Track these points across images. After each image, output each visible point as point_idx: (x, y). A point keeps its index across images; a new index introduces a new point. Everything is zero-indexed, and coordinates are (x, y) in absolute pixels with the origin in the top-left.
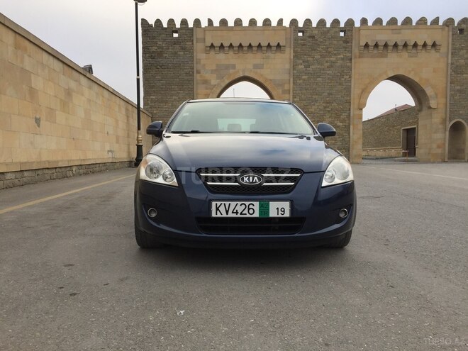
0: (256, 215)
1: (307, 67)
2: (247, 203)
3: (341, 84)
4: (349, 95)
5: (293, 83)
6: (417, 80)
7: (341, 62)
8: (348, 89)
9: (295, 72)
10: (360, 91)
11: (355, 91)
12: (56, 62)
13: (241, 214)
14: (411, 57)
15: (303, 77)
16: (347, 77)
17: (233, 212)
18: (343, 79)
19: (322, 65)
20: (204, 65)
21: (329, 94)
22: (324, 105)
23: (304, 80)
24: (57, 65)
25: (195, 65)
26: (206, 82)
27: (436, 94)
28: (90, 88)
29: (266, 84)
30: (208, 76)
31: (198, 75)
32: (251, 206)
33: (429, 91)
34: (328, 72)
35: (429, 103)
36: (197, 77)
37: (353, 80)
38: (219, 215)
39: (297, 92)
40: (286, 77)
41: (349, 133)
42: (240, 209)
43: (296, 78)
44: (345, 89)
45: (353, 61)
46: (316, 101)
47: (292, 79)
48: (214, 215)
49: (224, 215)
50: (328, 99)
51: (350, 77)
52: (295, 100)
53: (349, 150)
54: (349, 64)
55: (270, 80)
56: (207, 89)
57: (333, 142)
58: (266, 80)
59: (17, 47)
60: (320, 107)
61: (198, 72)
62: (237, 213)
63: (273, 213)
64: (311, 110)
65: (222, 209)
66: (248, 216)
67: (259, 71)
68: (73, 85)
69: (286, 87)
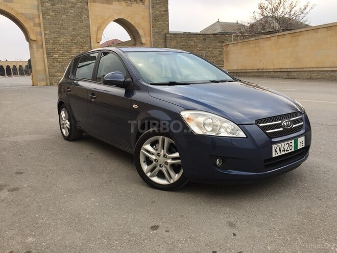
1: (53, 5)
3: (82, 22)
5: (43, 18)
6: (132, 23)
7: (80, 4)
8: (88, 26)
9: (43, 8)
14: (128, 6)
15: (51, 13)
16: (86, 16)
18: (83, 18)
19: (65, 4)
21: (74, 29)
22: (71, 38)
23: (51, 16)
27: (145, 34)
29: (18, 17)
33: (141, 32)
34: (71, 11)
35: (141, 40)
37: (90, 19)
39: (48, 26)
40: (35, 12)
43: (45, 14)
44: (85, 26)
45: (89, 4)
46: (64, 34)
47: (41, 15)
50: (73, 33)
51: (88, 17)
52: (46, 32)
54: (86, 6)
55: (22, 13)
58: (18, 13)
60: (68, 40)
64: (60, 41)
67: (9, 4)
69: (37, 21)
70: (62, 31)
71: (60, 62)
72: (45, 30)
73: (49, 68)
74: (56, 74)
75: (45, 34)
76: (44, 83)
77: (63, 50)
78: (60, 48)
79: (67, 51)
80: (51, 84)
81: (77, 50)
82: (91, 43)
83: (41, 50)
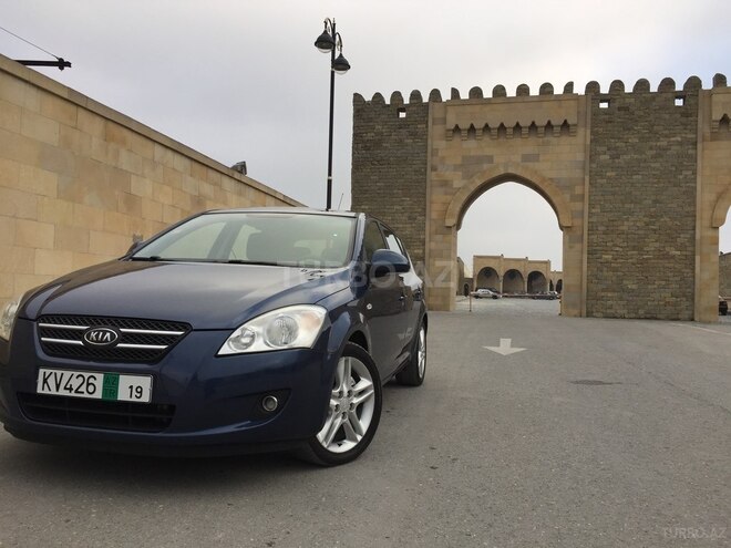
0: (98, 395)
2: (86, 375)
4: (694, 204)
9: (594, 166)
10: (713, 197)
11: (704, 197)
12: (178, 158)
13: (77, 391)
15: (608, 174)
17: (65, 388)
18: (681, 177)
20: (443, 158)
21: (656, 202)
23: (609, 178)
24: (179, 163)
25: (429, 158)
26: (445, 184)
28: (240, 194)
30: (448, 175)
31: (434, 173)
32: (91, 381)
34: (653, 165)
36: (432, 176)
38: (46, 391)
39: (597, 198)
40: (578, 174)
41: (693, 269)
42: (75, 383)
43: (595, 175)
45: (699, 146)
46: (631, 213)
47: (587, 178)
48: (39, 391)
49: (54, 392)
50: (653, 210)
51: (695, 173)
53: (693, 299)
55: (551, 179)
56: (446, 194)
57: (664, 283)
58: (544, 180)
59: (107, 138)
60: (638, 224)
61: (434, 169)
62: (71, 389)
63: (123, 395)
64: (621, 228)
65: (51, 381)
66: (86, 395)
68: (207, 189)
69: (578, 190)
70: (627, 206)
71: (615, 270)
72: (591, 206)
73: (589, 281)
74: (603, 294)
75: (591, 215)
76: (576, 312)
77: (625, 244)
78: (619, 241)
79: (634, 248)
80: (589, 314)
81: (657, 245)
82: (694, 229)
83: (578, 246)
